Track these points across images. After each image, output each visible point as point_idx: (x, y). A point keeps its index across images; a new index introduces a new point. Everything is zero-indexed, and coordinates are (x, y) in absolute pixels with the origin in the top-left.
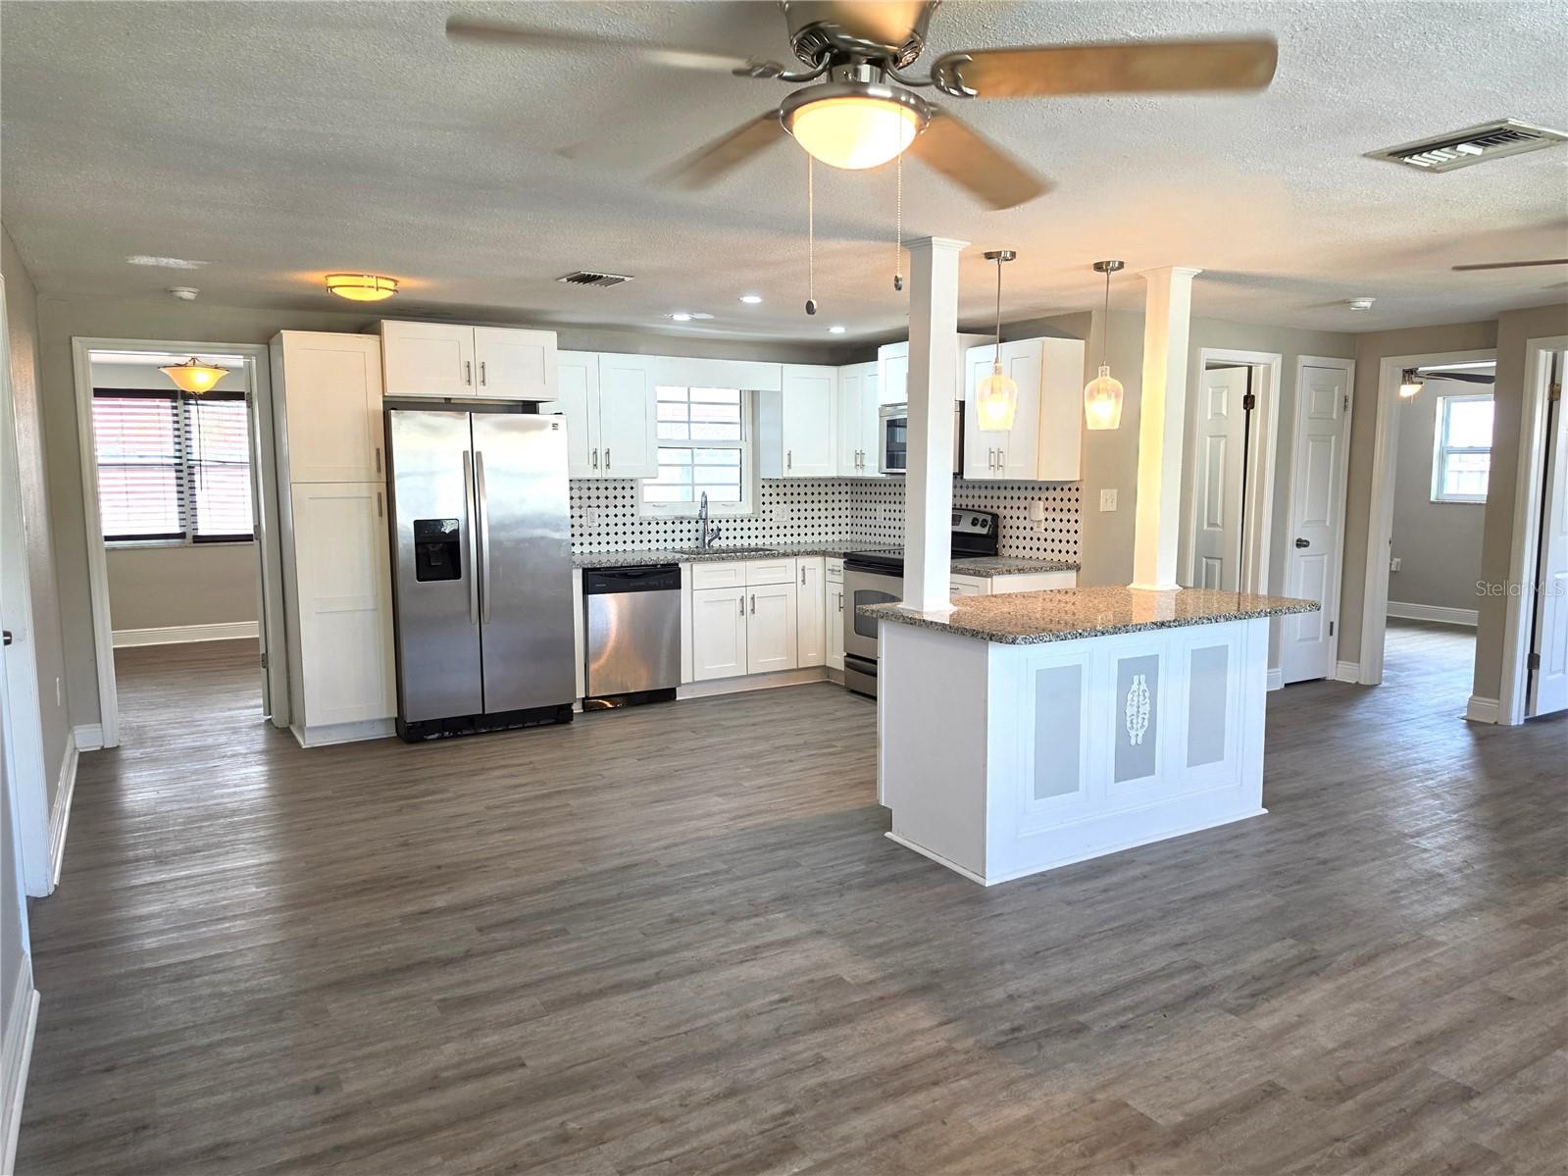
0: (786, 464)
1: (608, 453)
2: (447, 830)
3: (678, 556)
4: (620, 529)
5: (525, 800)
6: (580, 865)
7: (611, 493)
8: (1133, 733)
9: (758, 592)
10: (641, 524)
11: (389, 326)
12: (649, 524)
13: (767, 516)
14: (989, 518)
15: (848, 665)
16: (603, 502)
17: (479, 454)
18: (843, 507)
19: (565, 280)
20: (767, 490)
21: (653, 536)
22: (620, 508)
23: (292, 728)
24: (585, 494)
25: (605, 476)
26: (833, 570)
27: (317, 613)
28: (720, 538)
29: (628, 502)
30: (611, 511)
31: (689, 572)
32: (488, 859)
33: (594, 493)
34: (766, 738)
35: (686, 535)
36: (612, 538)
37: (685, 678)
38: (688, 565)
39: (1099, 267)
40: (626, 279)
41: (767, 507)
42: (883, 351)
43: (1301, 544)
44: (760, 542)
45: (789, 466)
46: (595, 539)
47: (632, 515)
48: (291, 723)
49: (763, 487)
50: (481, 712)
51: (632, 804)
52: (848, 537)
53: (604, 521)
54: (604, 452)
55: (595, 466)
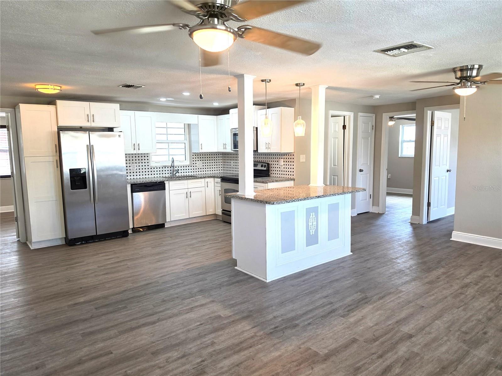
0: (200, 148)
1: (139, 145)
2: (84, 275)
3: (164, 179)
4: (144, 170)
5: (112, 263)
6: (131, 285)
8: (311, 231)
9: (192, 190)
10: (151, 168)
11: (59, 102)
12: (154, 168)
13: (195, 165)
14: (266, 165)
15: (223, 213)
16: (137, 161)
17: (92, 146)
18: (220, 162)
19: (121, 86)
20: (194, 157)
21: (156, 173)
22: (143, 163)
23: (27, 242)
24: (131, 159)
25: (138, 153)
26: (217, 182)
27: (35, 202)
28: (179, 173)
29: (146, 161)
30: (141, 164)
31: (168, 184)
32: (98, 284)
33: (134, 158)
34: (196, 239)
35: (167, 172)
36: (141, 173)
37: (168, 219)
38: (168, 182)
39: (297, 85)
40: (143, 86)
41: (194, 162)
42: (231, 111)
43: (361, 171)
44: (192, 174)
45: (202, 148)
46: (135, 174)
47: (148, 166)
48: (27, 241)
49: (193, 155)
50: (96, 234)
51: (150, 263)
52: (222, 171)
53: (138, 168)
54: (137, 144)
55: (135, 149)
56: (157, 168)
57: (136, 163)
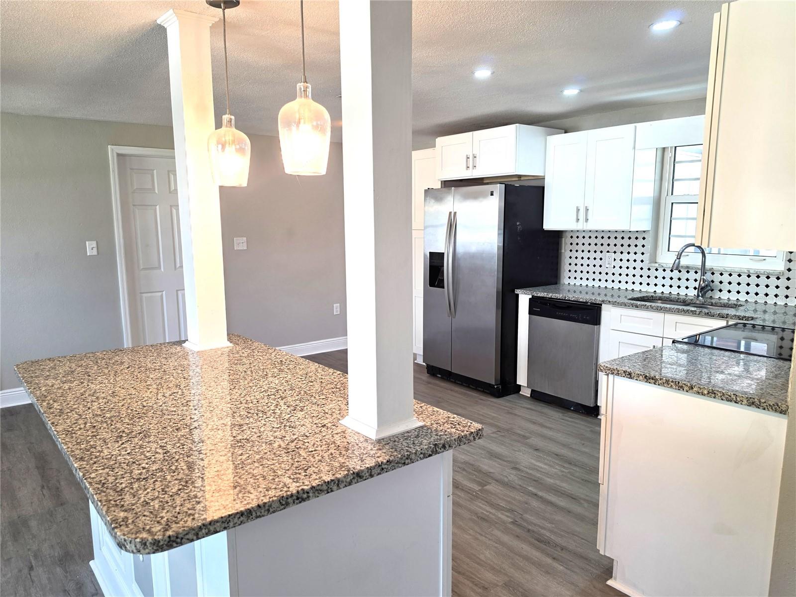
1: (588, 209)
4: (631, 272)
7: (626, 242)
10: (649, 269)
11: (438, 141)
12: (657, 270)
16: (619, 248)
17: (456, 214)
21: (660, 281)
24: (606, 241)
29: (639, 250)
31: (609, 314)
33: (612, 241)
36: (623, 279)
38: (609, 307)
46: (610, 277)
47: (643, 261)
50: (450, 370)
53: (618, 264)
55: (578, 220)
56: (664, 270)
57: (615, 252)
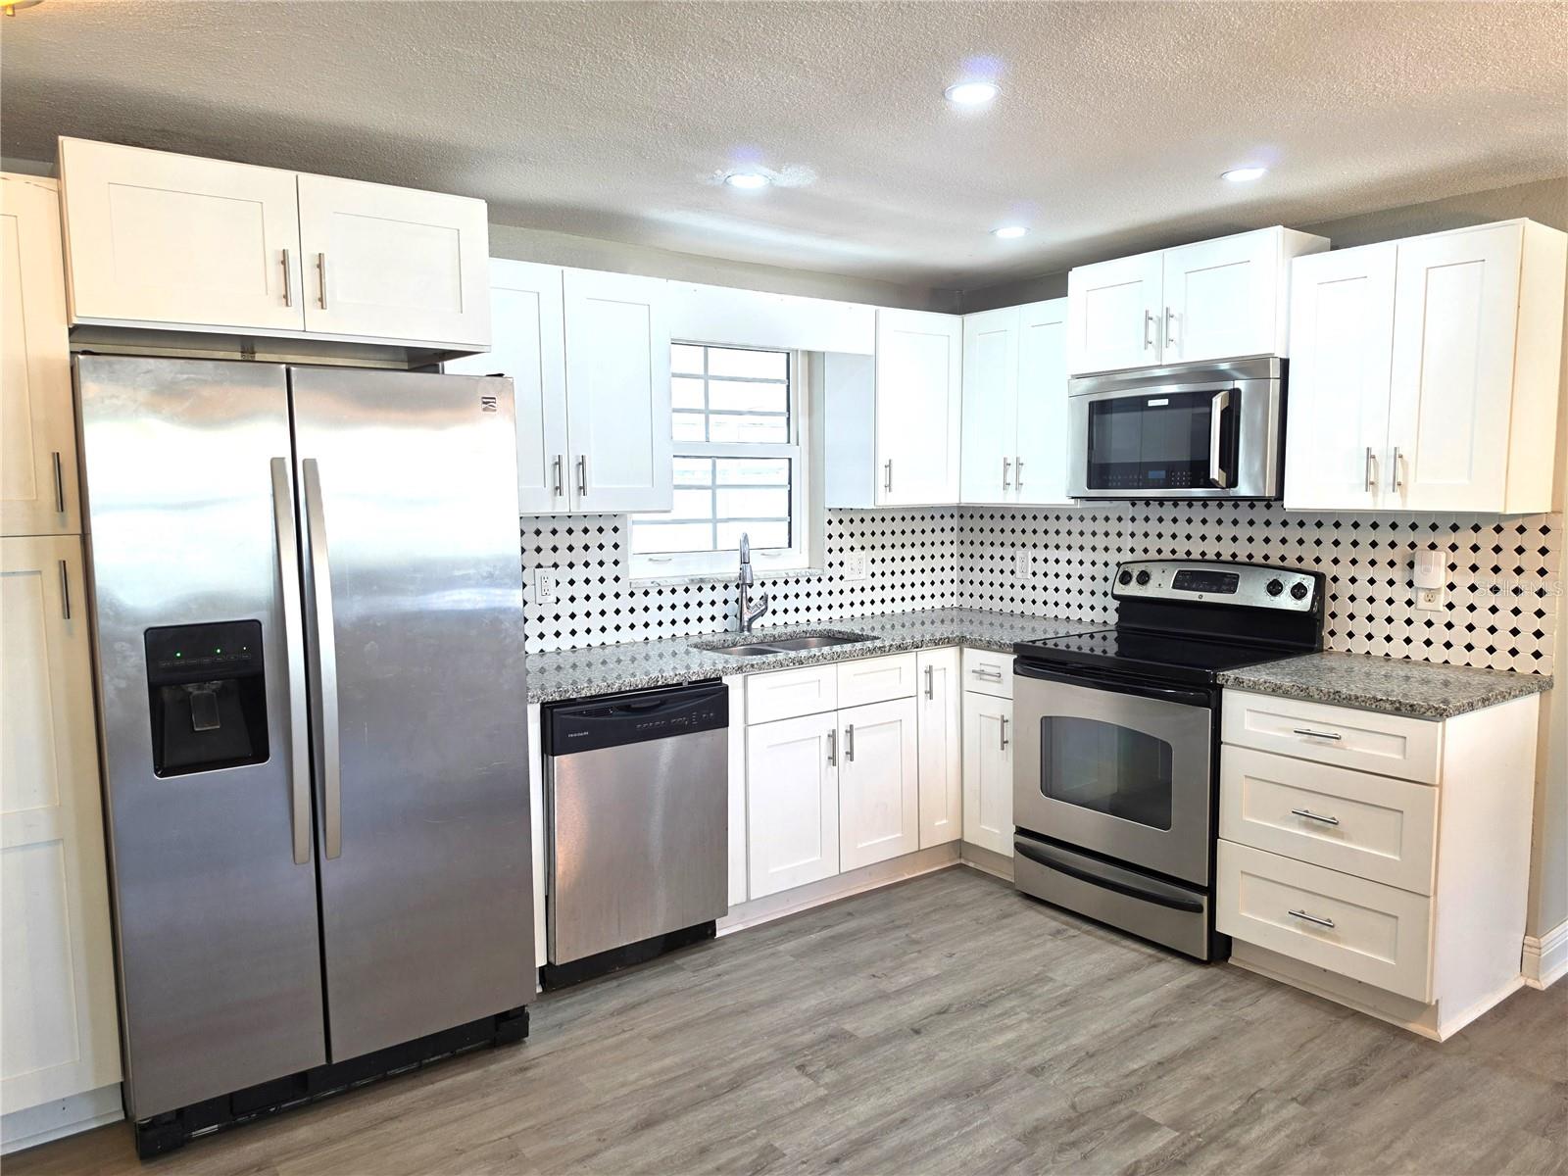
0: (882, 480)
1: (582, 463)
4: (595, 605)
7: (578, 540)
9: (857, 718)
11: (73, 150)
12: (646, 593)
13: (836, 571)
14: (1309, 582)
16: (563, 556)
17: (311, 465)
18: (947, 557)
20: (836, 529)
21: (653, 616)
24: (532, 541)
25: (575, 510)
26: (982, 673)
29: (608, 554)
30: (579, 573)
31: (740, 693)
33: (546, 541)
36: (580, 623)
37: (735, 895)
38: (739, 677)
41: (835, 558)
42: (1077, 277)
45: (889, 487)
46: (549, 625)
47: (617, 579)
49: (829, 522)
50: (324, 1063)
52: (954, 601)
53: (566, 591)
54: (573, 464)
55: (558, 489)
56: (660, 592)
57: (556, 566)
